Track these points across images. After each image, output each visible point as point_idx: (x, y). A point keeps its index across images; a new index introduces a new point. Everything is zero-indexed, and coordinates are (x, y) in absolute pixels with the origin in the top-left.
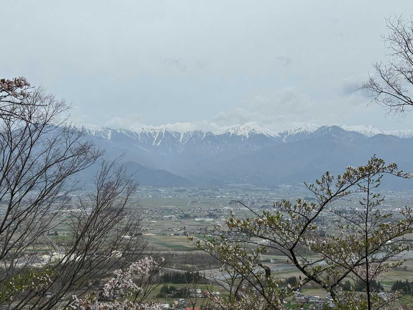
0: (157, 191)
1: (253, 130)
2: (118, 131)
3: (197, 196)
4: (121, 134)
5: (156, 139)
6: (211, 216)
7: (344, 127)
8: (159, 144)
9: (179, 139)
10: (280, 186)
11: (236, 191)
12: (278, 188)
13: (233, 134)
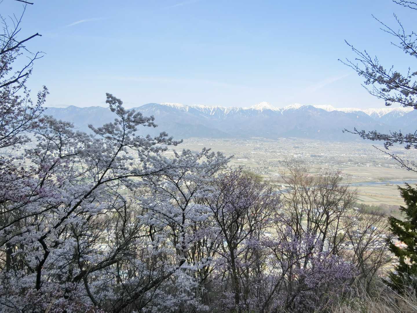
0: (214, 141)
1: (265, 107)
2: (192, 107)
3: (236, 144)
4: (193, 108)
5: (212, 111)
6: (246, 157)
7: (315, 106)
8: (213, 114)
9: (224, 111)
10: (279, 139)
11: (256, 142)
12: (278, 140)
13: (254, 109)
